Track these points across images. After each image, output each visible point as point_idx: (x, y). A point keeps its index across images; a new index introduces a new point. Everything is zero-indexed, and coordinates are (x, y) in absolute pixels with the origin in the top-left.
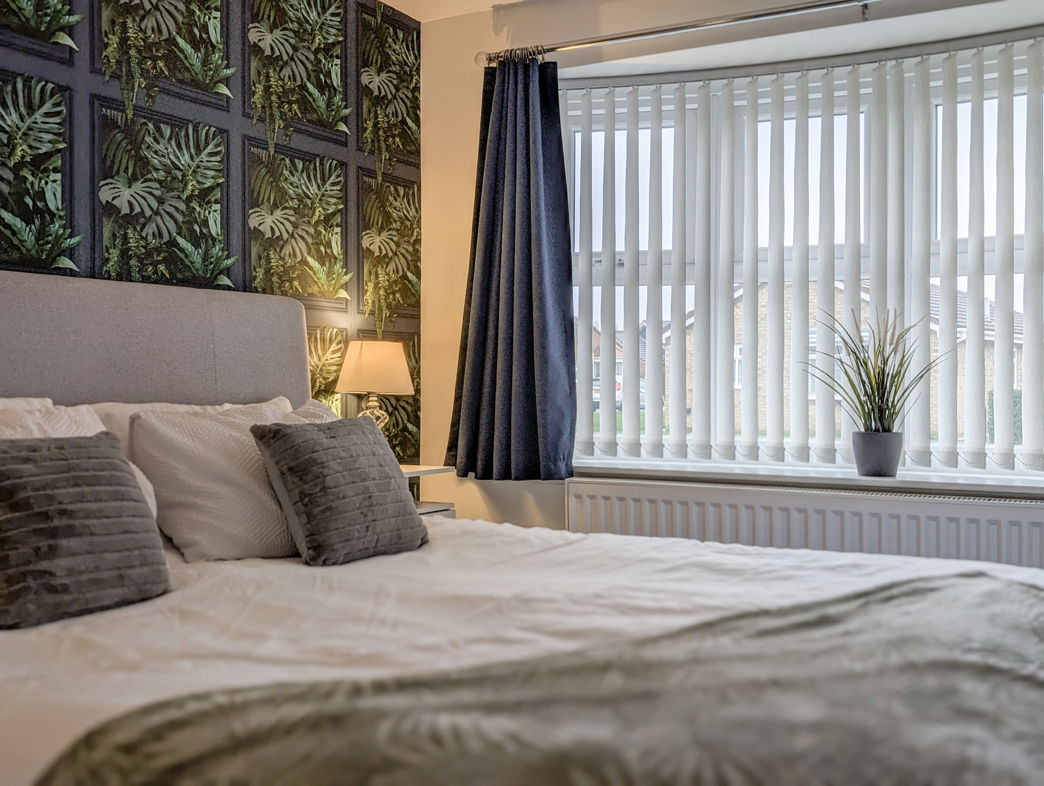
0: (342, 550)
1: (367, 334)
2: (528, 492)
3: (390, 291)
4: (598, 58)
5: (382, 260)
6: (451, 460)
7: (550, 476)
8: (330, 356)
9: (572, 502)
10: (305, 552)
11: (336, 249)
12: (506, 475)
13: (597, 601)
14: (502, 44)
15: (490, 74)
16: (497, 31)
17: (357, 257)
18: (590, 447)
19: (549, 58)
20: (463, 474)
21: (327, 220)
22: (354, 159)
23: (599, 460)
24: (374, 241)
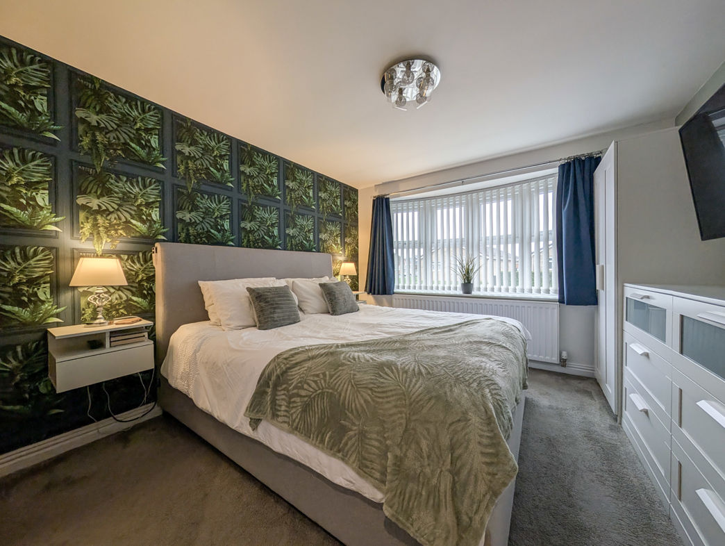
0: (339, 312)
1: (346, 261)
2: (384, 298)
3: (351, 251)
4: (399, 196)
5: (349, 244)
6: (366, 290)
7: (389, 294)
8: (338, 267)
9: (394, 300)
10: (331, 312)
11: (339, 242)
12: (378, 294)
13: (396, 325)
14: (377, 194)
15: (374, 200)
16: (376, 191)
17: (344, 244)
18: (398, 287)
19: (387, 196)
20: (369, 294)
21: (337, 236)
22: (343, 222)
23: (401, 290)
24: (348, 240)
